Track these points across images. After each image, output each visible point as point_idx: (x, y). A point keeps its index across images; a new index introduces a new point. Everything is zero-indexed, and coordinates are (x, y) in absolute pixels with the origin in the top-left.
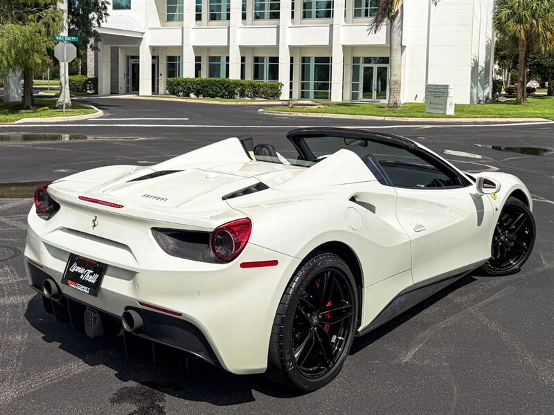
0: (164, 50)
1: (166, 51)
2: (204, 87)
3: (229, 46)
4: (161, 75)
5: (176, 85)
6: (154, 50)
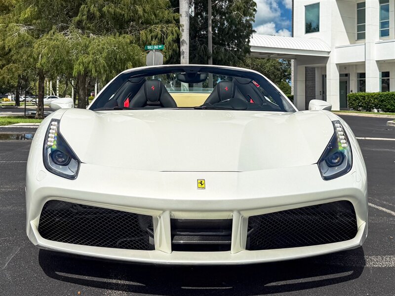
0: (354, 67)
1: (356, 69)
2: (382, 101)
4: (352, 91)
5: (354, 100)
6: (345, 68)
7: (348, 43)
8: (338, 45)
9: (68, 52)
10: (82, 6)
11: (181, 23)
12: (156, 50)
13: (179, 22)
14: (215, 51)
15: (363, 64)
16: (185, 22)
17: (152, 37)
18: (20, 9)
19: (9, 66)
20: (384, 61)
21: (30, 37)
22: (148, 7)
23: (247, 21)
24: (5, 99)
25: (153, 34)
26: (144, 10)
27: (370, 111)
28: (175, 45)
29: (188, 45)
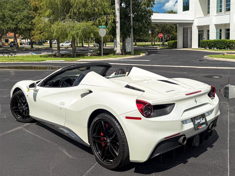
0: (206, 27)
2: (215, 44)
3: (230, 23)
4: (204, 39)
5: (203, 44)
6: (202, 27)
7: (203, 16)
8: (198, 17)
9: (65, 30)
10: (71, 9)
11: (116, 14)
12: (103, 28)
13: (115, 14)
14: (134, 24)
15: (208, 26)
16: (118, 13)
17: (102, 21)
18: (45, 11)
19: (43, 33)
20: (219, 25)
21: (49, 23)
22: (100, 8)
23: (148, 10)
24: (46, 43)
25: (103, 20)
26: (98, 9)
27: (211, 49)
28: (113, 24)
29: (119, 24)
